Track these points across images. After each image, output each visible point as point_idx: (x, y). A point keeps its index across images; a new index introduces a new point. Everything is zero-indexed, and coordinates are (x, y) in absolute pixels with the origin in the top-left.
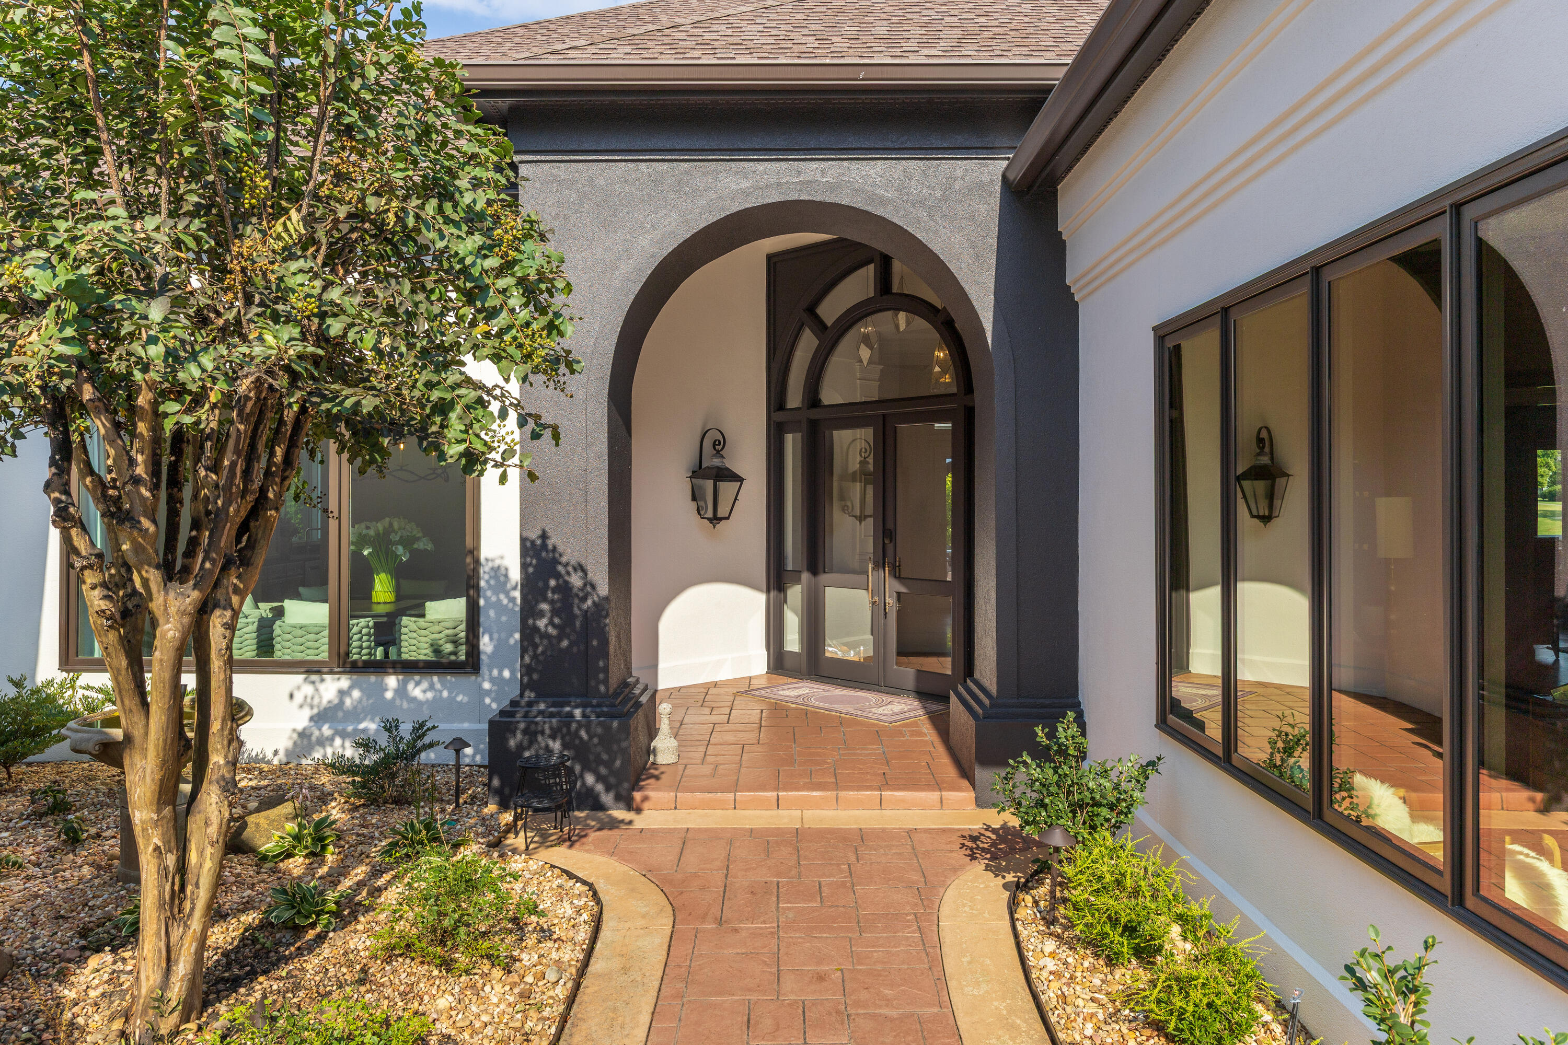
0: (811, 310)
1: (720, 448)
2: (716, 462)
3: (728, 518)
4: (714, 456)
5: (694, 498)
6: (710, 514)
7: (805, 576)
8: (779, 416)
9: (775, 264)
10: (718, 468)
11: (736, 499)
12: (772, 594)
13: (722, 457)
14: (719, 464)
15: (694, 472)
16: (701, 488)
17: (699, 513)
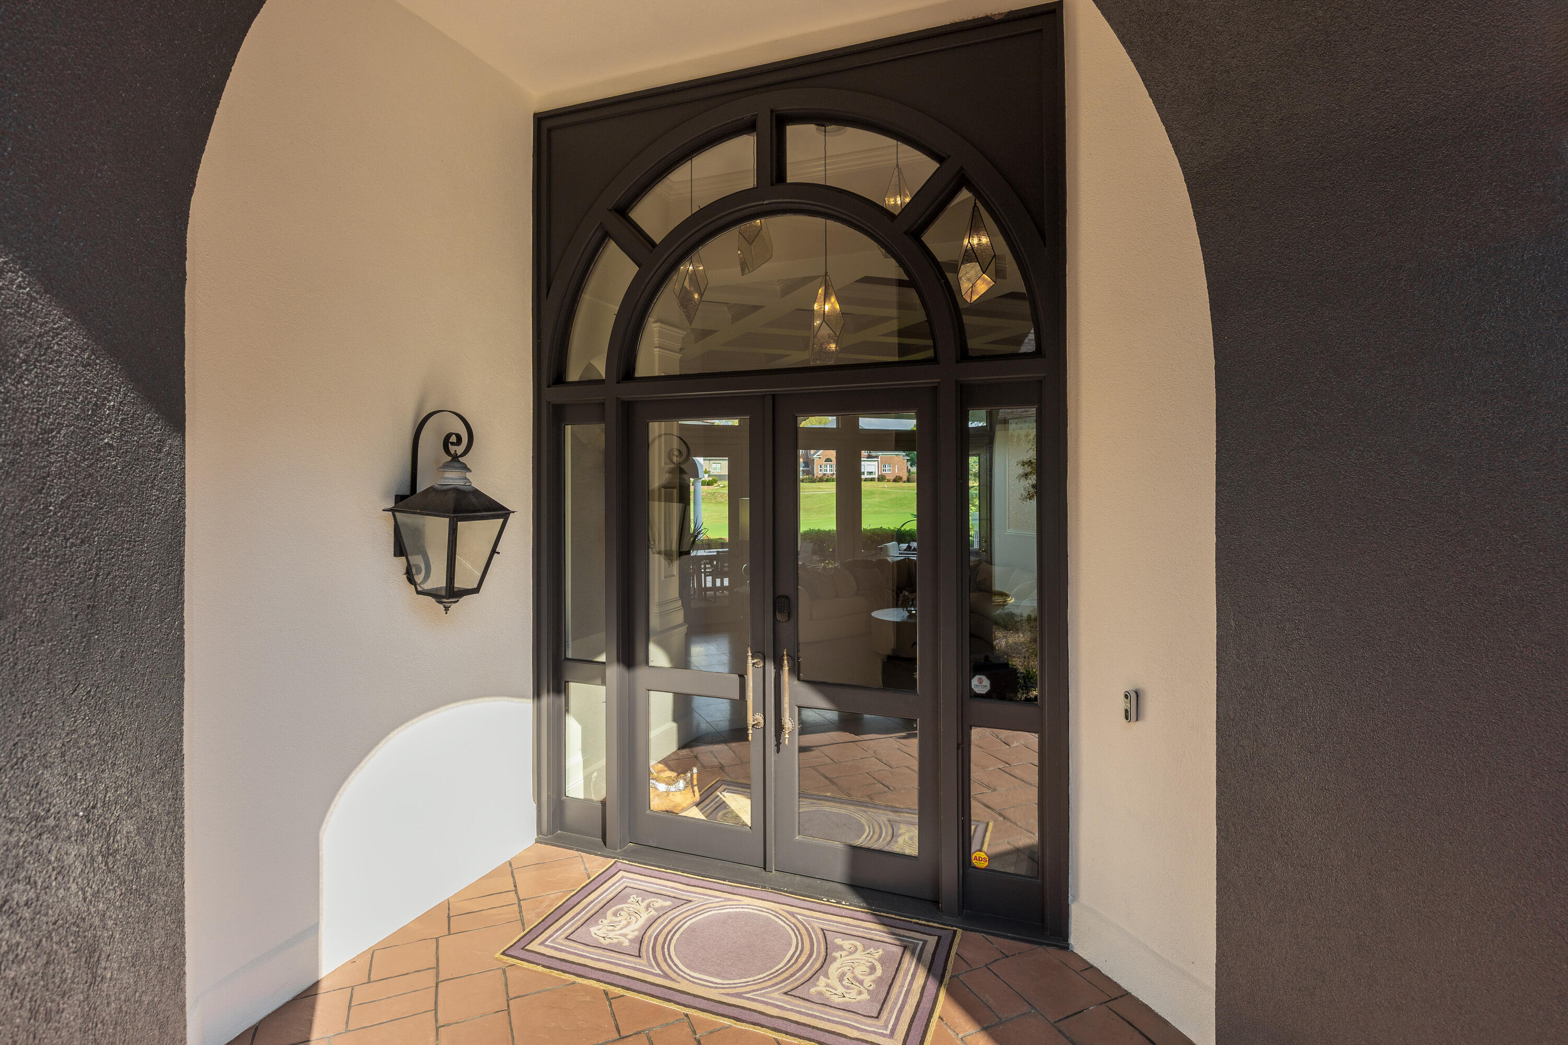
0: (623, 210)
1: (460, 449)
2: (452, 478)
3: (476, 590)
4: (446, 466)
5: (400, 550)
6: (438, 580)
7: (614, 672)
8: (556, 395)
9: (550, 130)
10: (457, 490)
11: (494, 551)
12: (545, 699)
13: (465, 468)
14: (459, 483)
15: (399, 498)
16: (418, 533)
17: (411, 580)
